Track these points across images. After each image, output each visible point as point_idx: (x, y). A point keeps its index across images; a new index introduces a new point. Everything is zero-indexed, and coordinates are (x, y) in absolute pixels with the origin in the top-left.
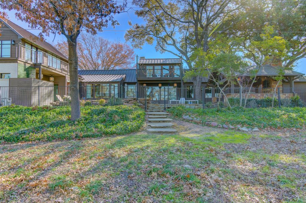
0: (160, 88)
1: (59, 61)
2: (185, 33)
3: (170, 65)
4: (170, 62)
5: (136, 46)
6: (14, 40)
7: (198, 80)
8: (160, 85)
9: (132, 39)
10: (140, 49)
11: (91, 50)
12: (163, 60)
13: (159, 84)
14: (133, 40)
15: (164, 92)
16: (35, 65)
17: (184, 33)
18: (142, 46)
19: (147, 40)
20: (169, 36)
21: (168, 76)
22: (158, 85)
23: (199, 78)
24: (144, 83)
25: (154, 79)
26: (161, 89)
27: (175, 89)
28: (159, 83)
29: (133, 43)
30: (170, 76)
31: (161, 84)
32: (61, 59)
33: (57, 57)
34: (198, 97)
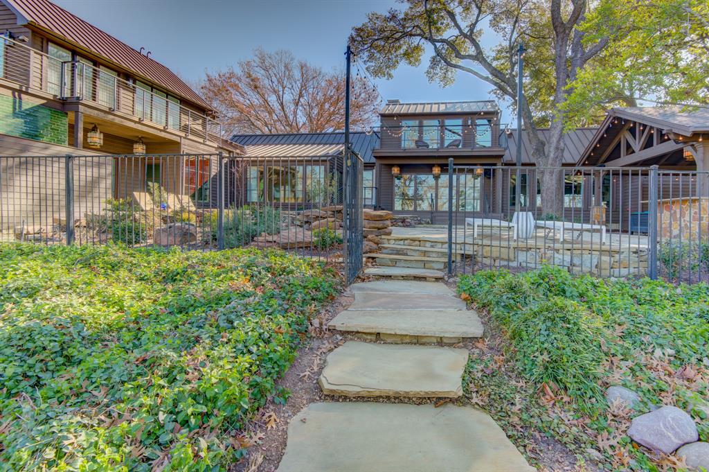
0: (437, 178)
1: (175, 107)
2: (508, 30)
3: (465, 117)
4: (467, 110)
5: (376, 72)
6: (12, 31)
7: (552, 155)
8: (436, 170)
9: (366, 54)
10: (388, 79)
11: (281, 93)
12: (446, 106)
13: (434, 169)
14: (371, 57)
15: (448, 189)
16: (63, 104)
17: (506, 30)
18: (392, 72)
19: (406, 55)
20: (465, 36)
21: (458, 146)
22: (432, 171)
23: (557, 148)
24: (393, 165)
25: (422, 152)
26: (440, 181)
27: (478, 182)
28: (433, 165)
29: (369, 64)
30: (464, 146)
31: (440, 169)
32: (184, 101)
33: (168, 94)
34: (549, 205)
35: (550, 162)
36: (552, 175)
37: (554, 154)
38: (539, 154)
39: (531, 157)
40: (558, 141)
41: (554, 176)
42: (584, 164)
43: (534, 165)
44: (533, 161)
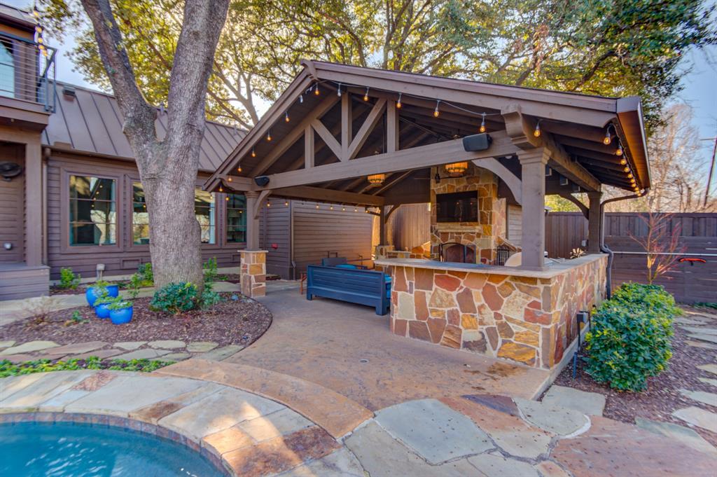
34: (172, 256)
35: (172, 155)
36: (177, 189)
37: (183, 139)
38: (143, 133)
39: (121, 140)
40: (193, 110)
41: (183, 190)
42: (233, 173)
43: (131, 163)
44: (126, 152)
